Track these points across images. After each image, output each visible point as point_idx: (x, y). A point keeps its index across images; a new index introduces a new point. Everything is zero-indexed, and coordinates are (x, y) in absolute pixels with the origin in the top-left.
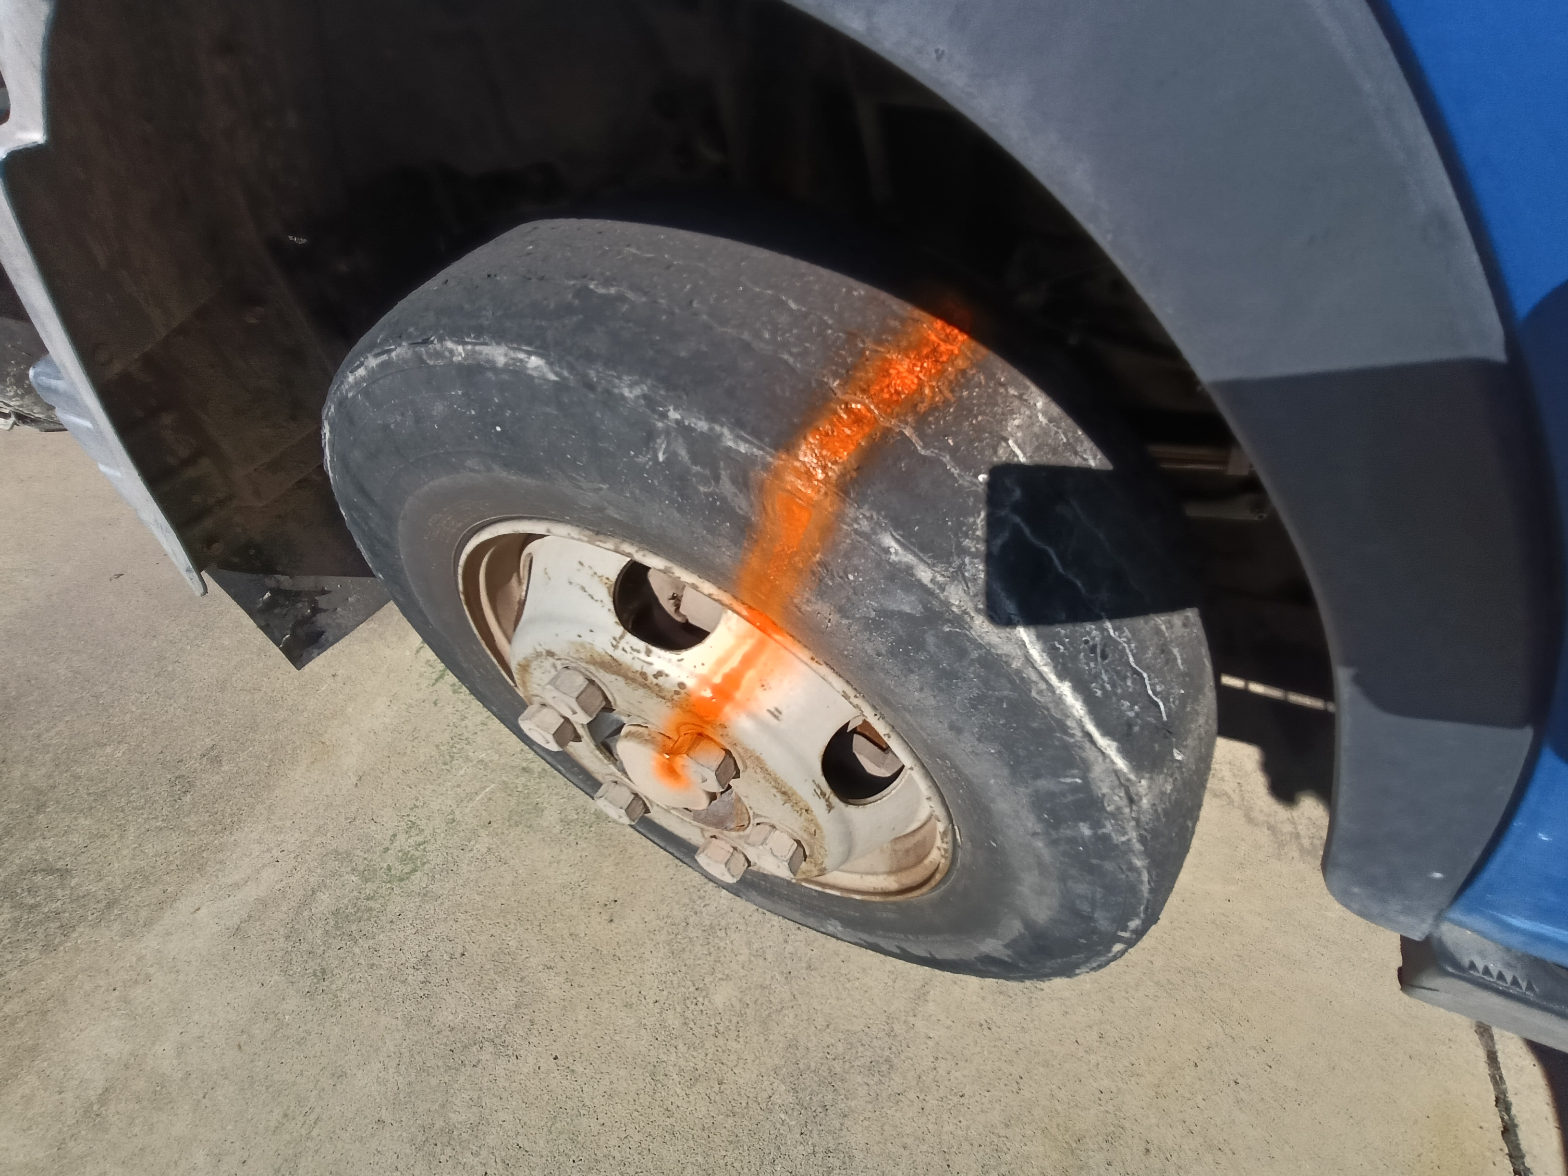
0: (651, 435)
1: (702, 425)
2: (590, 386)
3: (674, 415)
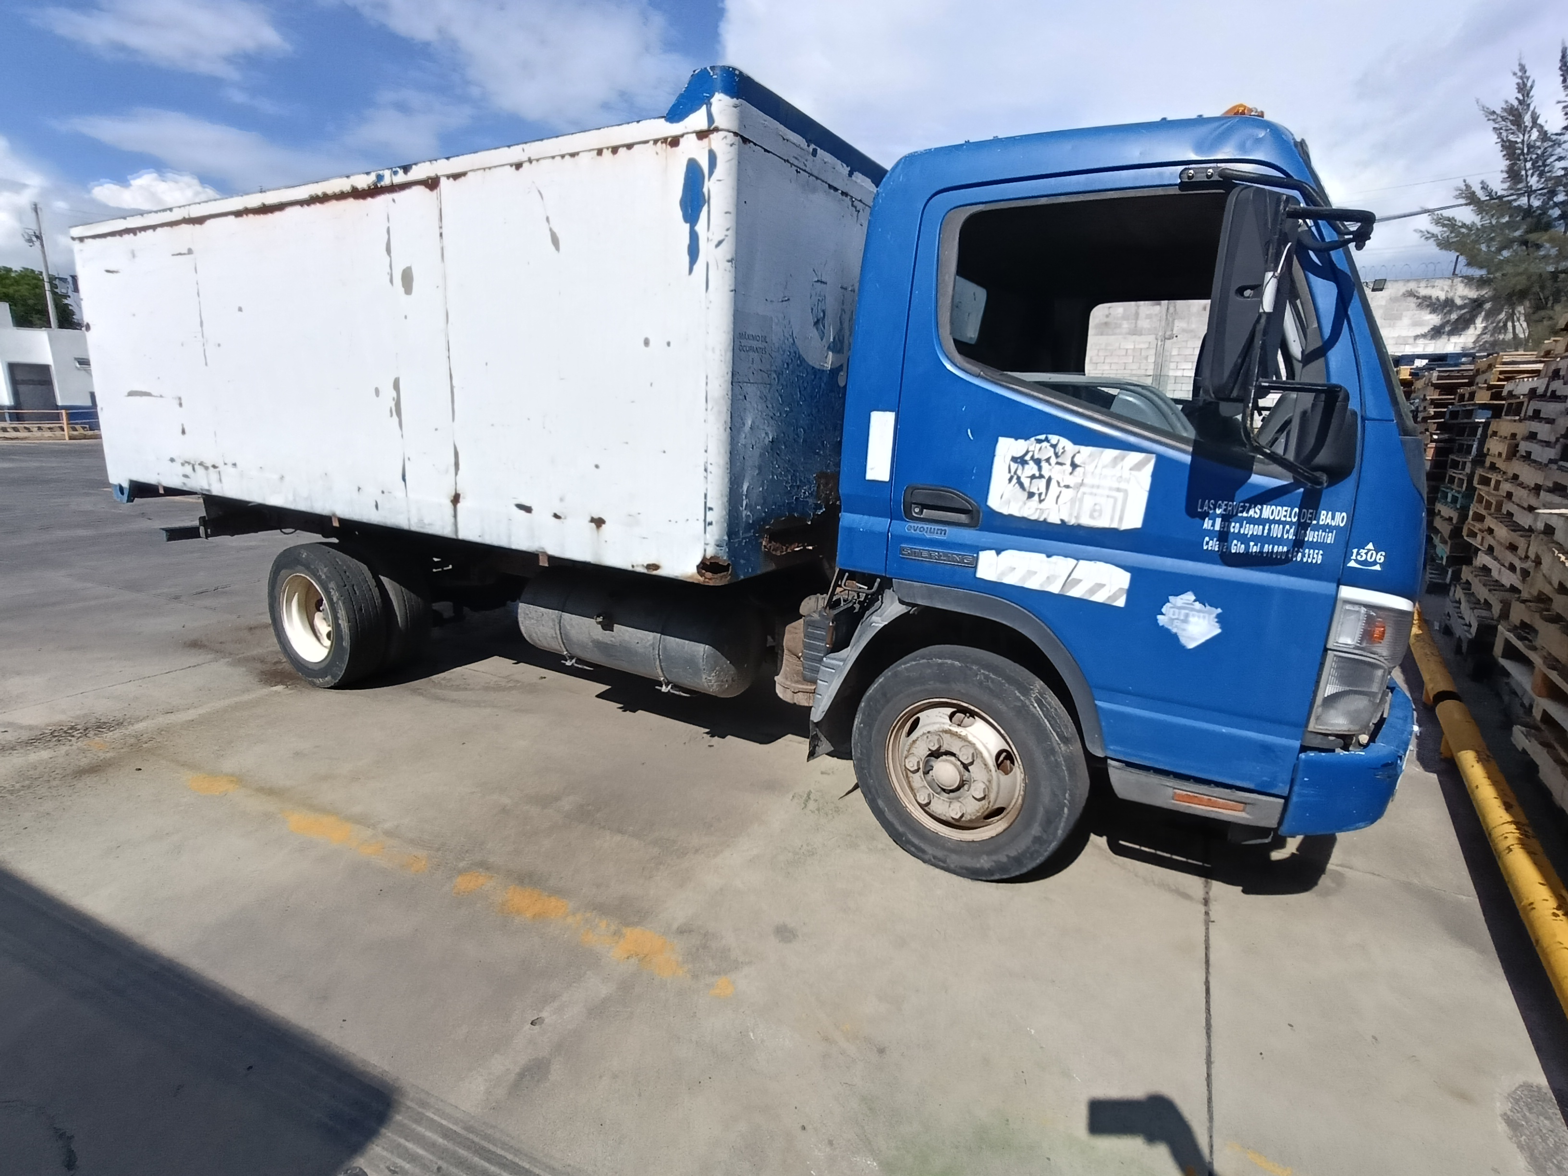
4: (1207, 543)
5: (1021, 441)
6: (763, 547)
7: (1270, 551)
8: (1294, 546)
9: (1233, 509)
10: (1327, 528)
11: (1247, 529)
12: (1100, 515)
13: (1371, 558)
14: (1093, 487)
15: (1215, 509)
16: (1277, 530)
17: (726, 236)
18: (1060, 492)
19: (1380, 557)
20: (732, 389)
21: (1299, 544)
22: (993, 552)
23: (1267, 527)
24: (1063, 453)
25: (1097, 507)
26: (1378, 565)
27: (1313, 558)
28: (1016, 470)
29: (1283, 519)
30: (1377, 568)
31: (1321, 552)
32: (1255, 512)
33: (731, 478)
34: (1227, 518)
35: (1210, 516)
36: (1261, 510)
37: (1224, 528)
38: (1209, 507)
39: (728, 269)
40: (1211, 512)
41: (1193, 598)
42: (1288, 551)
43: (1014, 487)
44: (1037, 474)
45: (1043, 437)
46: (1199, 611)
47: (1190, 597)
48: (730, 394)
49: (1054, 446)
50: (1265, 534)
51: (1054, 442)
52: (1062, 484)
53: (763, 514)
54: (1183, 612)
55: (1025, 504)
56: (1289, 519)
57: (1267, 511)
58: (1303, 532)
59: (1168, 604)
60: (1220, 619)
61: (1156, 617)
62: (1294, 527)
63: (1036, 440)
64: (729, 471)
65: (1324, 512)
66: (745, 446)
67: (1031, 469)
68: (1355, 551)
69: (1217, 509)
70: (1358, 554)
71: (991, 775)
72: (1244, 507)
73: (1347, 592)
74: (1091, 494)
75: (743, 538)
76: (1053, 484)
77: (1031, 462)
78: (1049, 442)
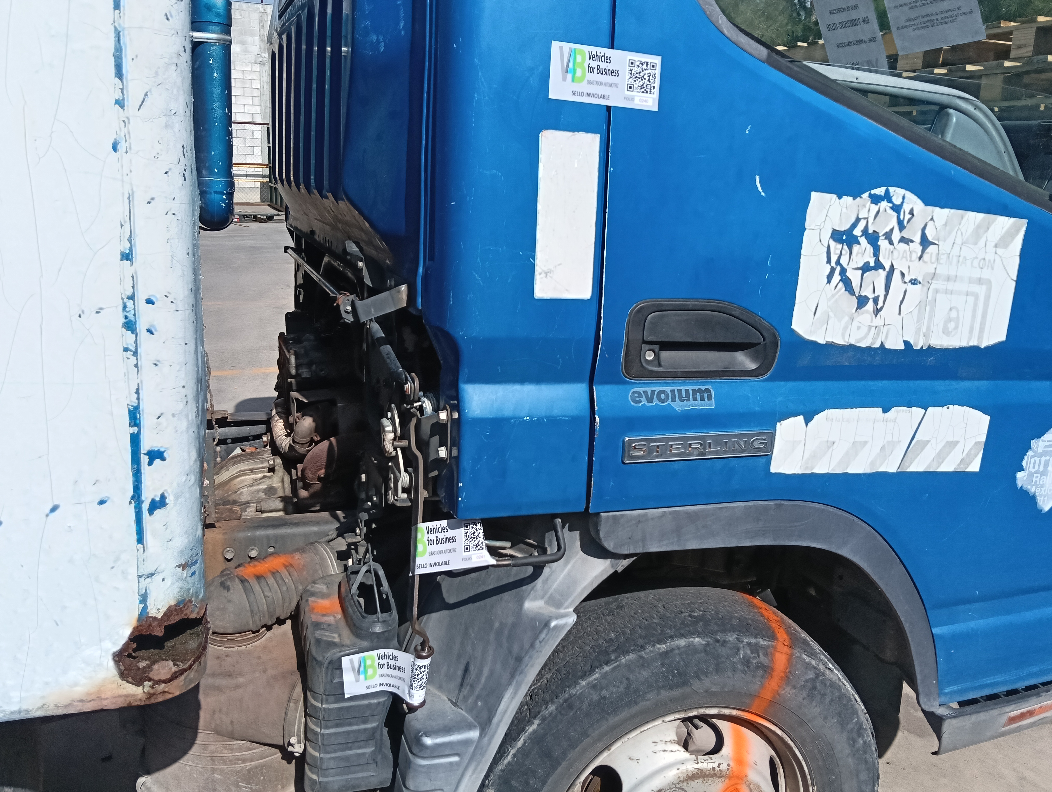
0: (738, 650)
1: (753, 641)
2: (718, 641)
3: (746, 640)
5: (847, 200)
14: (948, 279)
18: (905, 292)
22: (800, 418)
24: (909, 220)
25: (954, 314)
28: (840, 257)
43: (835, 289)
44: (872, 264)
45: (880, 191)
49: (897, 209)
51: (896, 201)
52: (908, 279)
54: (1044, 459)
55: (853, 319)
59: (1030, 452)
61: (1015, 476)
63: (871, 196)
67: (859, 255)
74: (946, 292)
76: (896, 278)
77: (863, 240)
78: (890, 201)
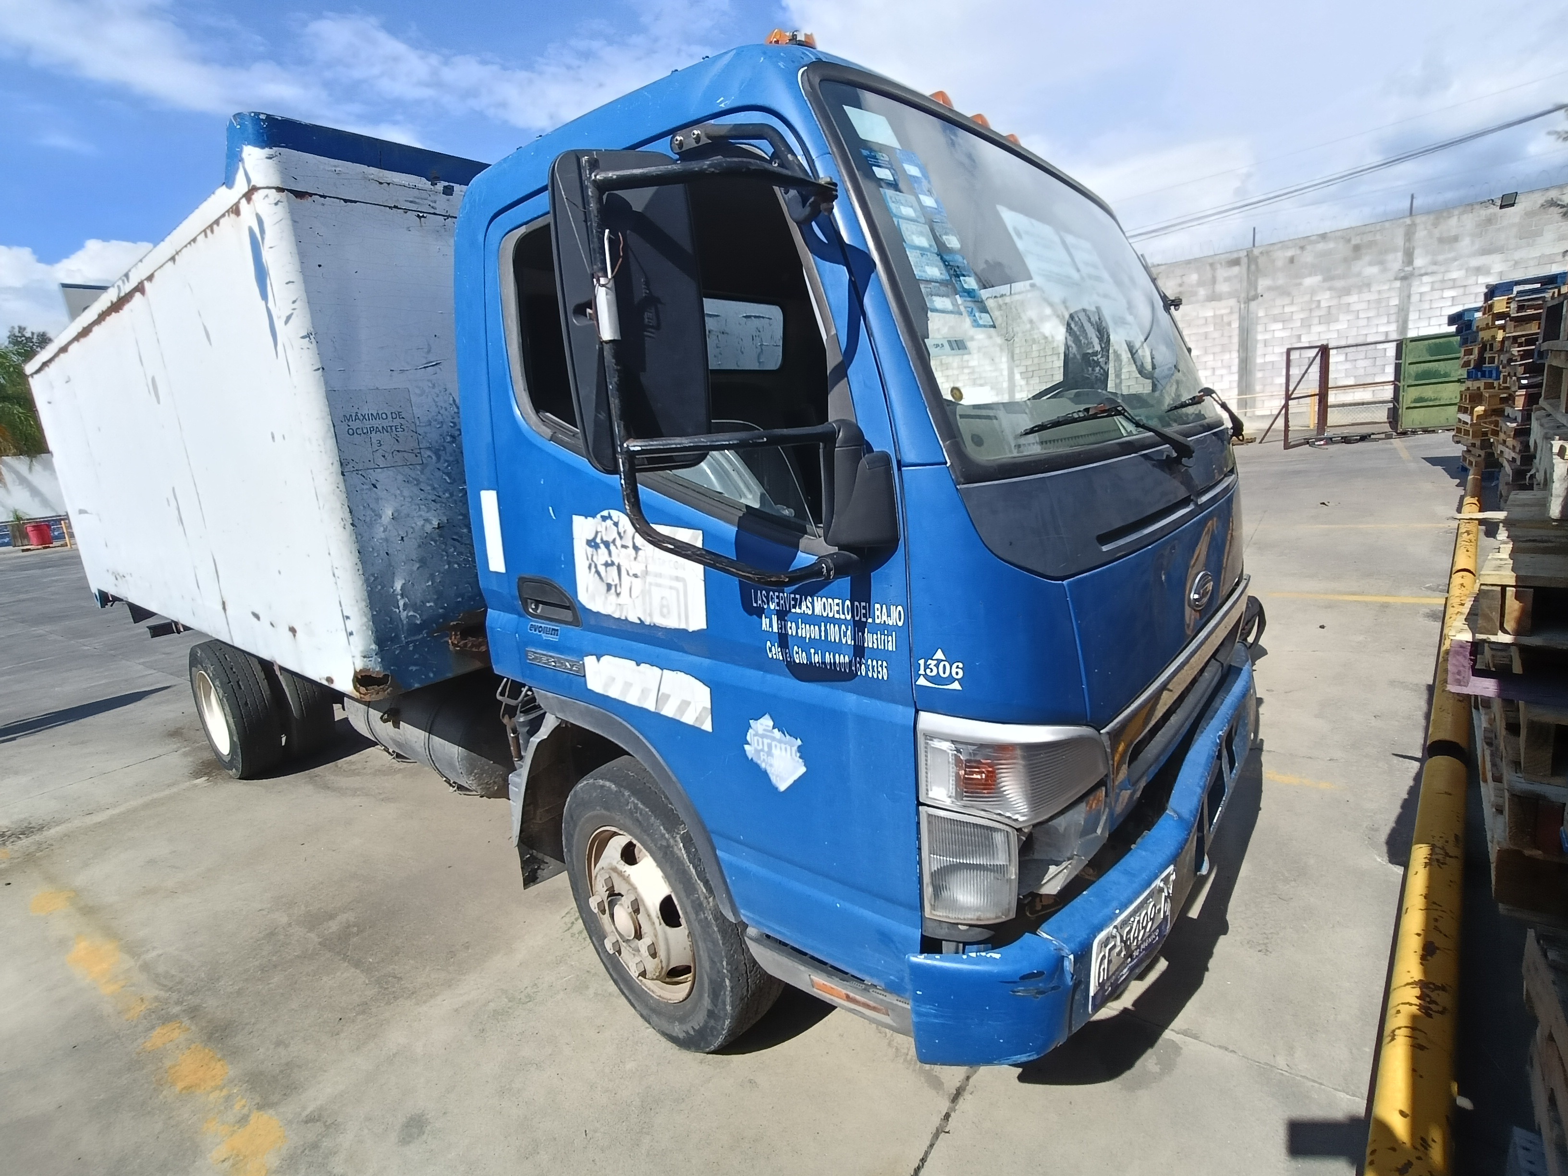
4: (771, 651)
5: (590, 519)
6: (451, 647)
7: (832, 661)
8: (855, 655)
9: (785, 602)
10: (884, 628)
11: (804, 630)
12: (669, 612)
13: (944, 673)
14: (656, 575)
15: (768, 604)
16: (834, 632)
17: (294, 309)
18: (631, 583)
19: (957, 670)
20: (345, 481)
21: (859, 651)
22: (594, 657)
23: (823, 628)
24: (625, 532)
26: (957, 682)
27: (879, 672)
28: (592, 556)
29: (837, 616)
30: (956, 686)
31: (885, 664)
32: (807, 607)
33: (367, 580)
34: (782, 615)
35: (766, 611)
36: (812, 603)
37: (781, 628)
38: (763, 601)
39: (305, 347)
40: (765, 607)
41: (771, 723)
42: (850, 662)
43: (592, 577)
44: (609, 562)
45: (605, 513)
46: (780, 741)
47: (766, 722)
48: (342, 486)
49: (616, 524)
50: (823, 638)
51: (615, 519)
52: (631, 574)
53: (441, 611)
54: (766, 741)
55: (606, 598)
56: (843, 617)
57: (819, 605)
58: (860, 634)
59: (750, 731)
60: (802, 751)
61: (744, 748)
62: (850, 627)
63: (602, 517)
64: (361, 572)
65: (877, 606)
66: (386, 540)
67: (602, 556)
68: (922, 662)
69: (771, 603)
70: (926, 667)
71: (655, 929)
72: (795, 599)
73: (928, 721)
74: (656, 584)
75: (408, 643)
76: (624, 572)
77: (602, 546)
78: (612, 520)
